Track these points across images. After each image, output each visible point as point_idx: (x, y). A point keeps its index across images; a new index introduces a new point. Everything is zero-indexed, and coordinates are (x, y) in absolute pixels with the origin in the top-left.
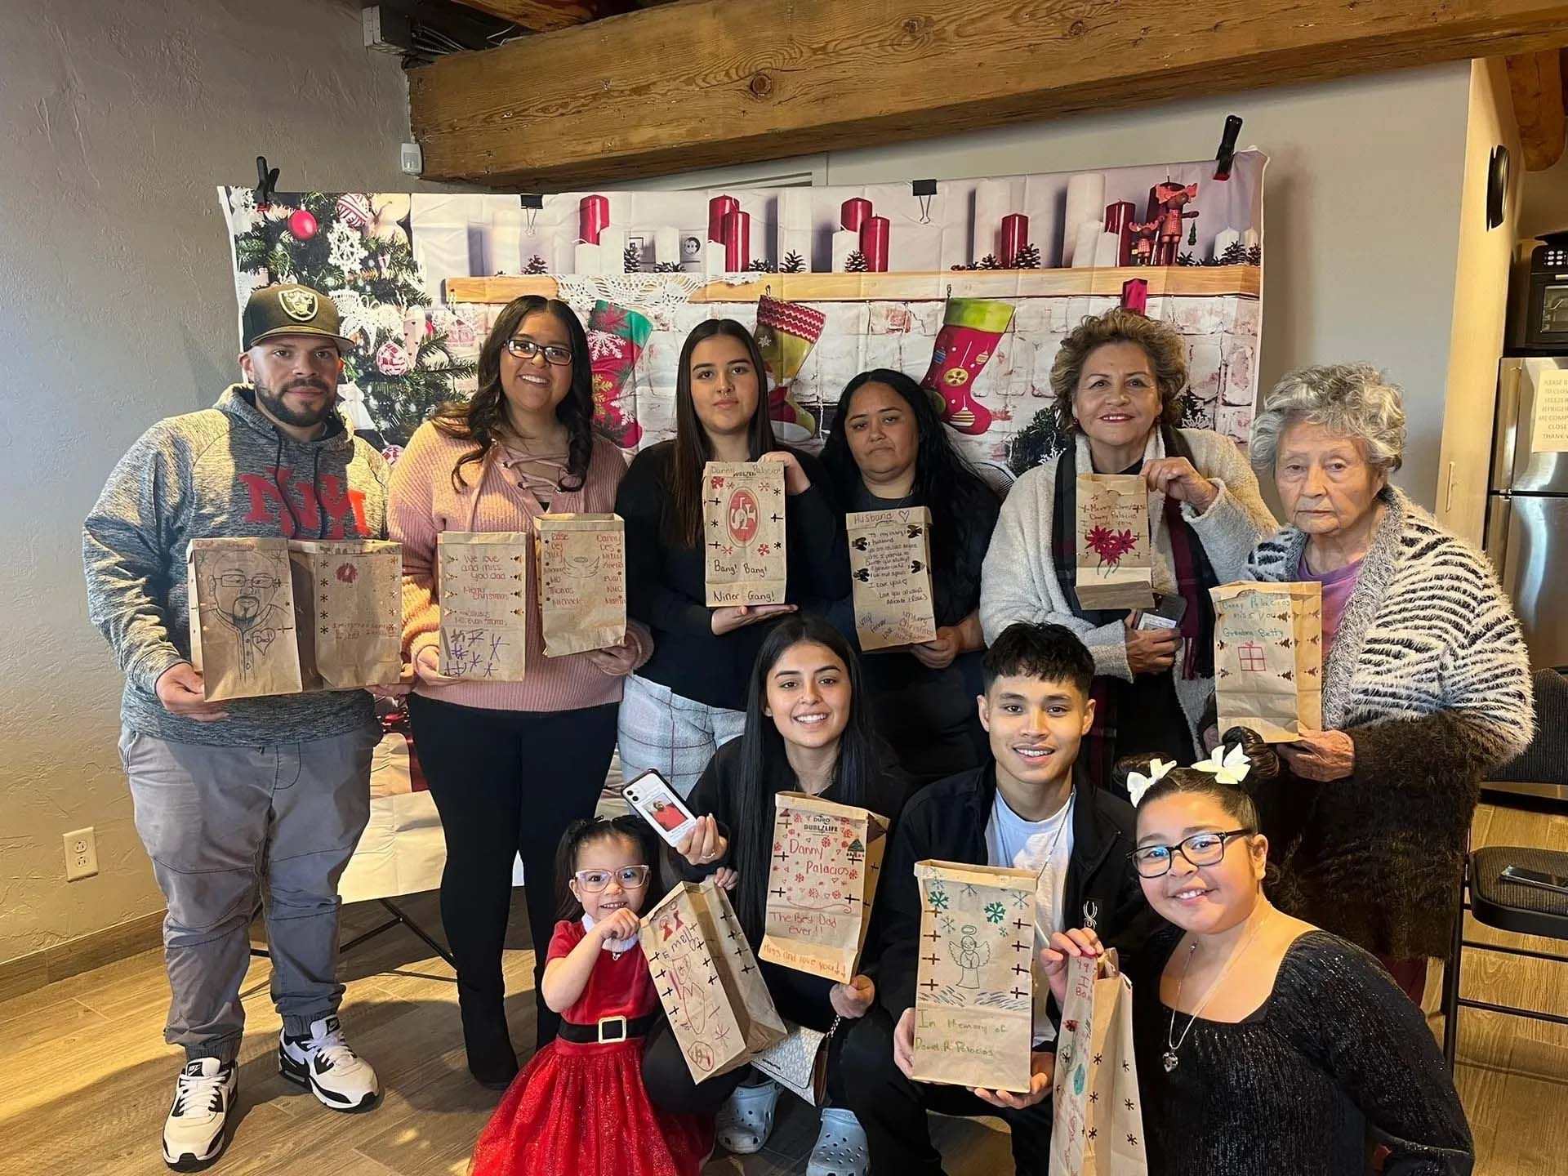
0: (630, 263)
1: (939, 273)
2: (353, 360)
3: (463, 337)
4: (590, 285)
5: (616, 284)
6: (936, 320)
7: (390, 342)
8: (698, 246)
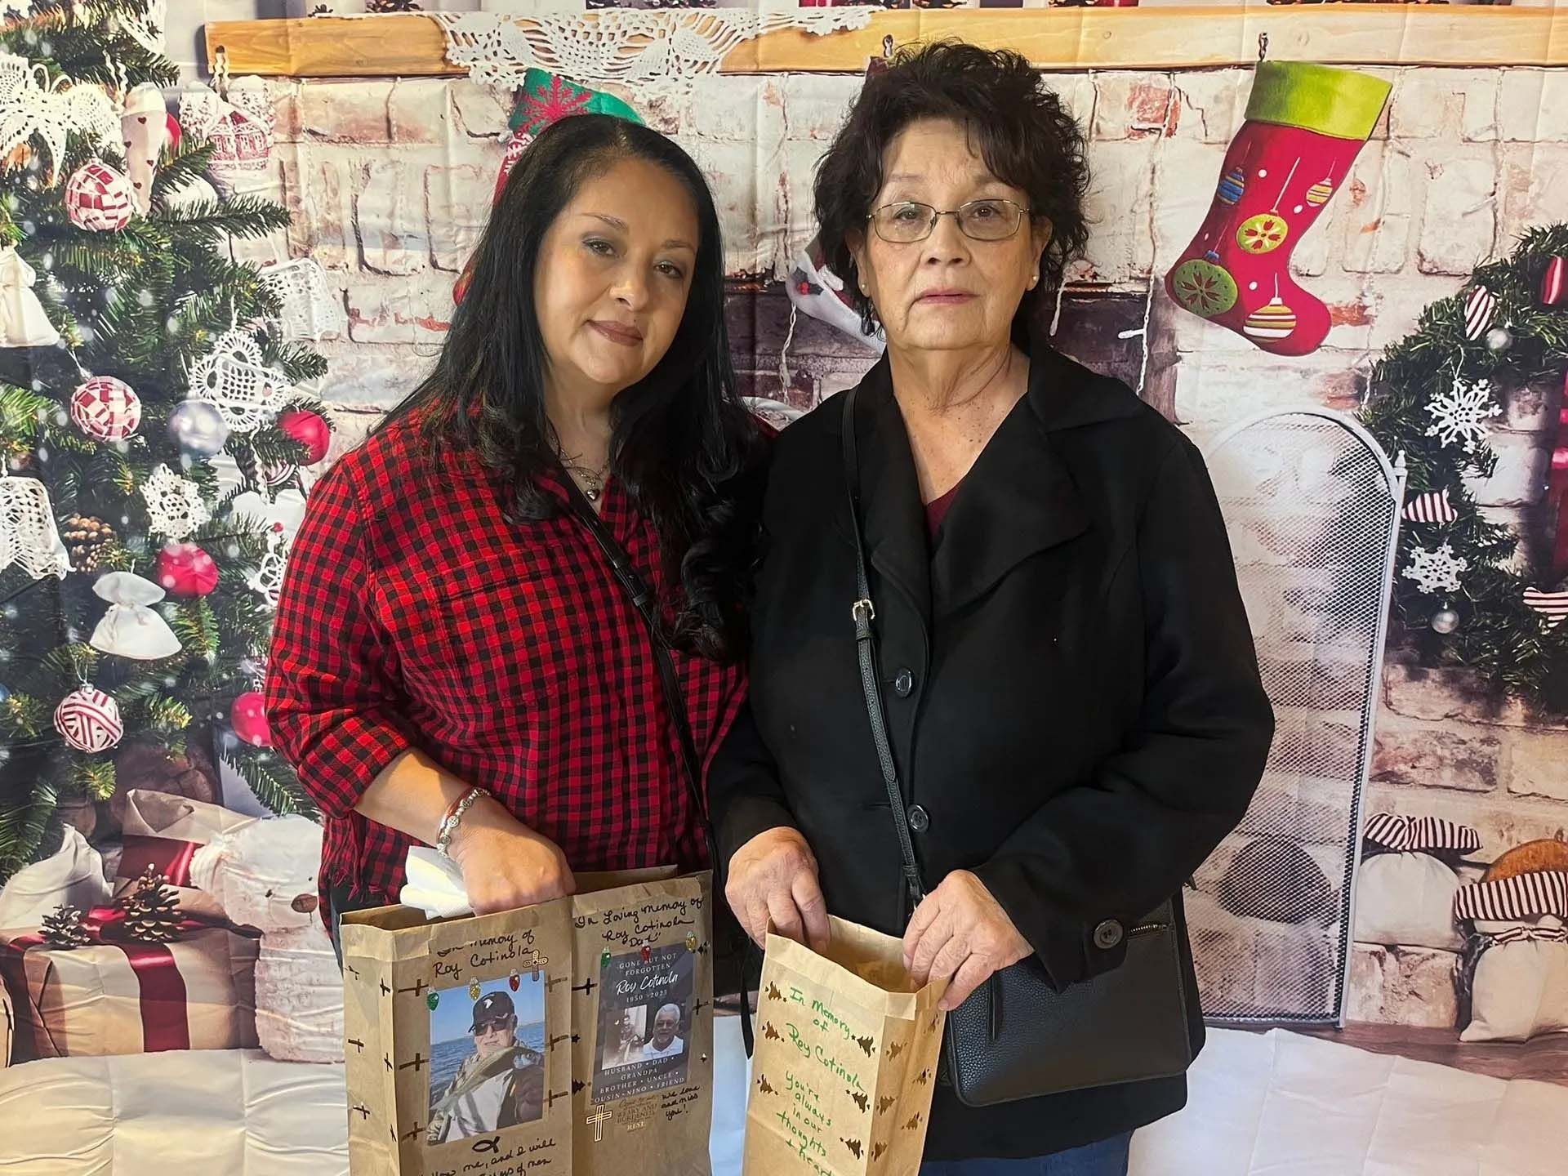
1: (1243, 10)
2: (13, 202)
3: (246, 149)
4: (512, 34)
5: (569, 33)
6: (1232, 105)
7: (97, 161)
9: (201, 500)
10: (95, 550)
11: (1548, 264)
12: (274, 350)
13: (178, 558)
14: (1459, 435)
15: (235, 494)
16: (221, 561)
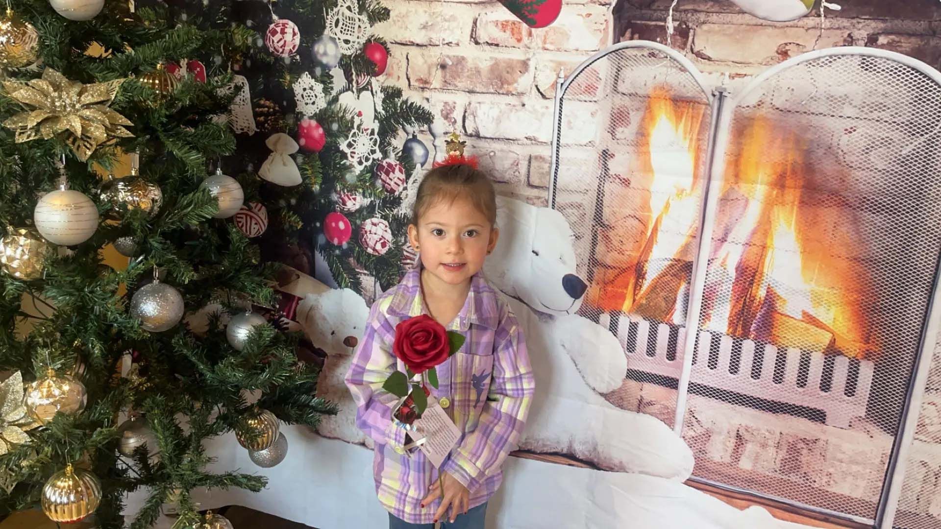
9: (323, 95)
10: (270, 120)
12: (364, 4)
13: (307, 129)
15: (341, 92)
16: (328, 132)
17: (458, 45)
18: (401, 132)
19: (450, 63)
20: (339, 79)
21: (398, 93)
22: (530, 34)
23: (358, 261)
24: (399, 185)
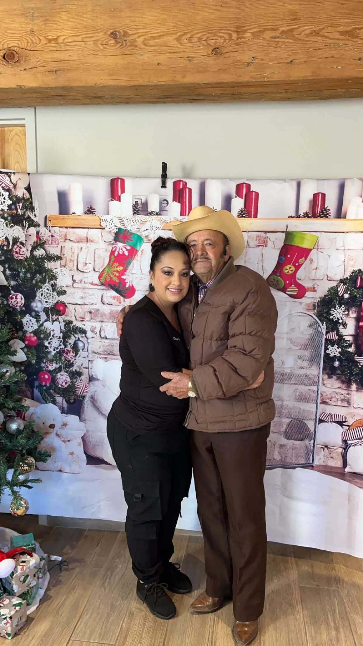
0: (136, 211)
1: (282, 219)
3: (54, 243)
4: (115, 220)
5: (128, 220)
6: (280, 241)
7: (19, 244)
8: (168, 204)
9: (36, 323)
11: (357, 278)
12: (55, 288)
13: (29, 337)
14: (338, 318)
15: (44, 322)
16: (39, 338)
17: (96, 304)
18: (73, 337)
19: (93, 311)
20: (43, 316)
21: (71, 322)
22: (124, 301)
23: (55, 391)
24: (72, 358)
